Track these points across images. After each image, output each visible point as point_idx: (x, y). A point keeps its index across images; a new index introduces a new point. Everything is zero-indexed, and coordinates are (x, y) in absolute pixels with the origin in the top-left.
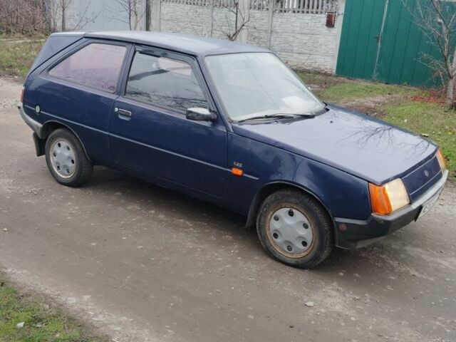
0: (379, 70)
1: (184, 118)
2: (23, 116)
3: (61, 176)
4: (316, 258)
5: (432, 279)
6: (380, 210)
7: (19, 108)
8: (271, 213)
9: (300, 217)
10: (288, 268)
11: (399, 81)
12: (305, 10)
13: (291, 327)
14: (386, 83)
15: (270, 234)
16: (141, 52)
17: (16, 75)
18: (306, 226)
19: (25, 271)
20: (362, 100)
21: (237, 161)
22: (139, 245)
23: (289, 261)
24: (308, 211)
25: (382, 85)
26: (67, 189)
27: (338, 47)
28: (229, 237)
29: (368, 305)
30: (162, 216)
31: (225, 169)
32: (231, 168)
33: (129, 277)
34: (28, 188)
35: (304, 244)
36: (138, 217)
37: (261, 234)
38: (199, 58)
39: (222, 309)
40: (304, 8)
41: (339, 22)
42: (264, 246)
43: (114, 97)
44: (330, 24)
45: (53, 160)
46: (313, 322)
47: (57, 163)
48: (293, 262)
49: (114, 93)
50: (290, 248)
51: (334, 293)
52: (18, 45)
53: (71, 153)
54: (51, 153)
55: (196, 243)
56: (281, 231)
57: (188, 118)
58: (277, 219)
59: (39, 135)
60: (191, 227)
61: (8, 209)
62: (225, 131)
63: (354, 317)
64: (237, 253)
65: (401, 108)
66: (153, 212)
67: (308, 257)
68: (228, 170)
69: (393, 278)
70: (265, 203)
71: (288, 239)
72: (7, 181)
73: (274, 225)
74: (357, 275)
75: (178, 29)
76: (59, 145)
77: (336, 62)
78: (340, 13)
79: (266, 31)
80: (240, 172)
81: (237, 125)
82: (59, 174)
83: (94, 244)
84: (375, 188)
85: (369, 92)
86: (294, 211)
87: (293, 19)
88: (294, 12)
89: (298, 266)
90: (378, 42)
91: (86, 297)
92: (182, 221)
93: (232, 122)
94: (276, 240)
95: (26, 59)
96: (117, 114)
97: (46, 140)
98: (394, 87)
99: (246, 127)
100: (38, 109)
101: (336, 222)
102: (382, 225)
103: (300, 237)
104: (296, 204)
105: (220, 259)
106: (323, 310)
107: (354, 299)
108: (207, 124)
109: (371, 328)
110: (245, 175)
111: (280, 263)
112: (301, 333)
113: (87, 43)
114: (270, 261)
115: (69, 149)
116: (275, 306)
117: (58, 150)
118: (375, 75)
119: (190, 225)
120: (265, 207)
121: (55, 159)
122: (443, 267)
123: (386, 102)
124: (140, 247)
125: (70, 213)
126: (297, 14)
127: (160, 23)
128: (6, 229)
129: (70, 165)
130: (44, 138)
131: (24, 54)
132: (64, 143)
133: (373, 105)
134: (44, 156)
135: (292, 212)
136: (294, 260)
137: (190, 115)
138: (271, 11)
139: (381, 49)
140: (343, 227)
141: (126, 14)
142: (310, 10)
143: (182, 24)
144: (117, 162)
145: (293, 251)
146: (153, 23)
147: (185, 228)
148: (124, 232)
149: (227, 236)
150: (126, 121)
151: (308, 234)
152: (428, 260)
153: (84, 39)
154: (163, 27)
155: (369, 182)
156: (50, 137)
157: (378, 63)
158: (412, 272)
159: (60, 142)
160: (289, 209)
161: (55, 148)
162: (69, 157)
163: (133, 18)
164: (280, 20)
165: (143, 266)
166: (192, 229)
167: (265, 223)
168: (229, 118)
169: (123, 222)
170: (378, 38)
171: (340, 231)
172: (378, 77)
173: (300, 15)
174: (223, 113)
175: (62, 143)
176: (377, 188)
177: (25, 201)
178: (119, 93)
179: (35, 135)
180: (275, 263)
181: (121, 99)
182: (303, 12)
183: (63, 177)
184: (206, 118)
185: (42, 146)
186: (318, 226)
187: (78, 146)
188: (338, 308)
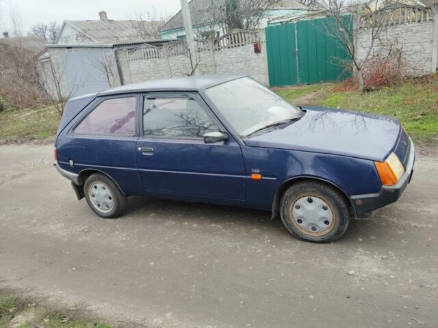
0: (301, 76)
1: (203, 143)
2: (59, 171)
3: (102, 211)
4: (339, 232)
5: (430, 226)
6: (388, 181)
7: (55, 165)
8: (292, 204)
9: (318, 202)
10: (316, 245)
11: (317, 81)
12: (237, 44)
13: (348, 298)
14: (308, 85)
15: (294, 221)
16: (149, 99)
17: (35, 139)
18: (325, 208)
19: (106, 304)
20: (298, 100)
21: (254, 168)
22: (189, 255)
23: (315, 239)
24: (324, 196)
25: (305, 87)
26: (111, 221)
27: (267, 65)
28: (256, 230)
29: (397, 262)
30: (195, 226)
31: (245, 177)
32: (250, 175)
33: (194, 286)
34: (79, 228)
35: (326, 222)
36: (177, 231)
37: (286, 222)
38: (200, 92)
39: (284, 296)
40: (235, 43)
41: (264, 48)
42: (291, 232)
43: (135, 139)
44: (257, 50)
45: (92, 200)
46: (363, 288)
47: (97, 202)
48: (319, 239)
49: (134, 136)
50: (314, 229)
51: (365, 258)
52: (29, 117)
53: (107, 192)
54: (90, 196)
55: (232, 242)
56: (304, 216)
57: (206, 142)
58: (298, 207)
59: (77, 183)
60: (223, 229)
61: (70, 250)
62: (238, 146)
63: (392, 275)
64: (270, 242)
65: (329, 100)
66: (186, 223)
67: (333, 233)
68: (248, 177)
69: (401, 233)
70: (285, 197)
71: (312, 222)
72: (59, 226)
73: (297, 213)
74: (373, 237)
75: (146, 78)
76: (96, 187)
77: (268, 77)
78: (263, 41)
79: (211, 66)
80: (259, 177)
81: (246, 139)
82: (100, 210)
83: (152, 264)
84: (380, 165)
85: (300, 93)
86: (312, 198)
87: (229, 53)
88: (229, 48)
89: (324, 241)
90: (295, 56)
91: (169, 315)
92: (213, 225)
93: (242, 137)
94: (300, 224)
95: (38, 126)
96: (141, 152)
97: (83, 186)
98: (315, 85)
99: (254, 139)
100: (71, 163)
101: (353, 200)
102: (392, 193)
103: (323, 218)
104: (314, 192)
105: (259, 251)
106: (364, 275)
107: (382, 258)
108: (221, 143)
109: (410, 281)
110: (264, 178)
111: (308, 243)
112: (359, 301)
113: (101, 101)
114: (299, 242)
115: (104, 188)
116: (325, 281)
117: (95, 192)
118: (299, 80)
119: (221, 227)
120: (286, 199)
121: (95, 199)
122: (432, 213)
123: (315, 97)
124: (191, 257)
125: (122, 241)
126: (231, 49)
127: (131, 77)
128: (74, 269)
129: (109, 201)
130: (81, 185)
131: (36, 122)
132: (100, 185)
133: (307, 102)
134: (84, 199)
135: (311, 199)
136: (320, 237)
137: (207, 139)
138: (211, 51)
139: (299, 60)
140: (359, 202)
141: (105, 75)
142: (240, 44)
143: (147, 75)
144: (148, 190)
145: (317, 230)
146: (126, 78)
147: (217, 230)
148: (171, 246)
149: (255, 230)
150: (149, 156)
151: (328, 214)
152: (418, 211)
153: (98, 99)
154: (133, 80)
155: (374, 161)
156: (86, 182)
157: (299, 70)
158: (413, 224)
159: (96, 185)
160: (307, 198)
161: (93, 190)
162: (106, 195)
163: (111, 78)
164: (220, 56)
165: (201, 273)
166: (223, 230)
167: (288, 212)
168: (239, 135)
169: (166, 239)
170: (295, 53)
171: (356, 206)
172: (301, 81)
173: (234, 49)
174: (232, 132)
175: (97, 185)
176: (382, 164)
177: (80, 240)
178: (138, 135)
179: (74, 184)
180: (304, 243)
181: (142, 140)
182: (235, 46)
183: (105, 212)
184: (220, 139)
185: (81, 191)
186: (336, 205)
187: (112, 184)
188: (375, 270)
